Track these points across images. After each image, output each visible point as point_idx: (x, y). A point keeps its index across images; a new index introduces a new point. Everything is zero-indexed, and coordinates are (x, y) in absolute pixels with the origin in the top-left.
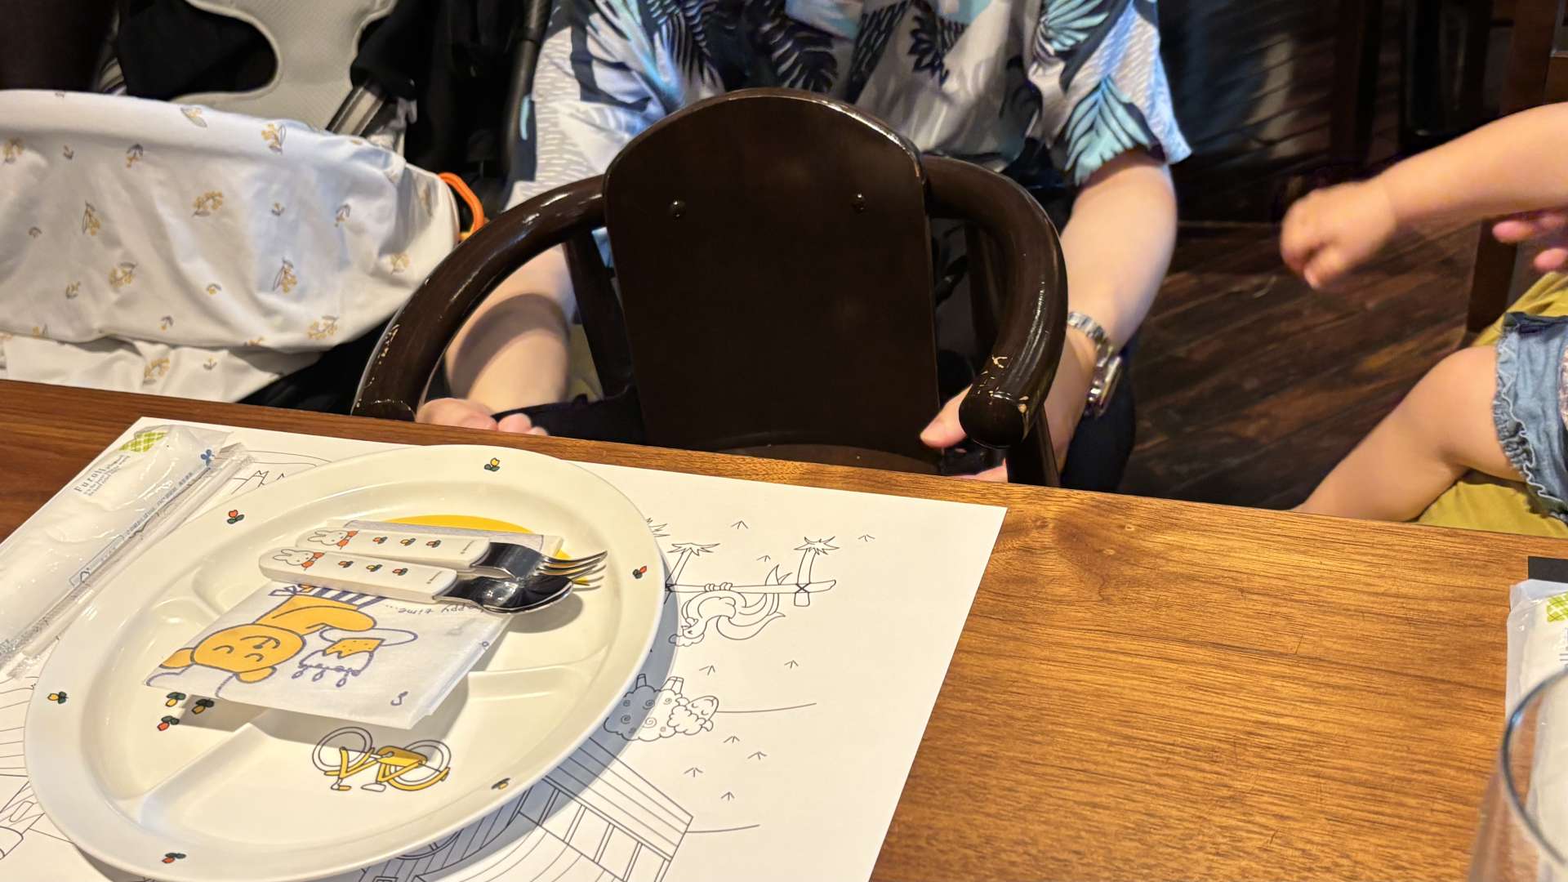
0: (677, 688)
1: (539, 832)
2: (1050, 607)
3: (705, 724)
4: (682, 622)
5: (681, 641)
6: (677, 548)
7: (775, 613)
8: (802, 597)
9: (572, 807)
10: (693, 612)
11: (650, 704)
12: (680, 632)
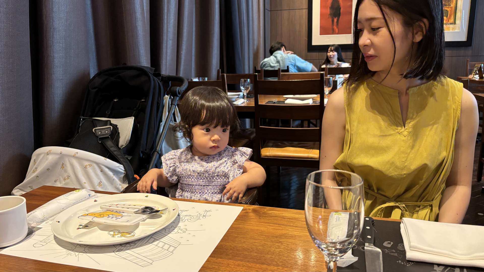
0: (179, 227)
1: (151, 244)
2: (250, 219)
3: (184, 232)
4: (181, 219)
5: (180, 222)
6: (181, 210)
7: (199, 219)
8: (204, 217)
9: (158, 241)
10: (183, 218)
11: (174, 229)
12: (180, 221)
